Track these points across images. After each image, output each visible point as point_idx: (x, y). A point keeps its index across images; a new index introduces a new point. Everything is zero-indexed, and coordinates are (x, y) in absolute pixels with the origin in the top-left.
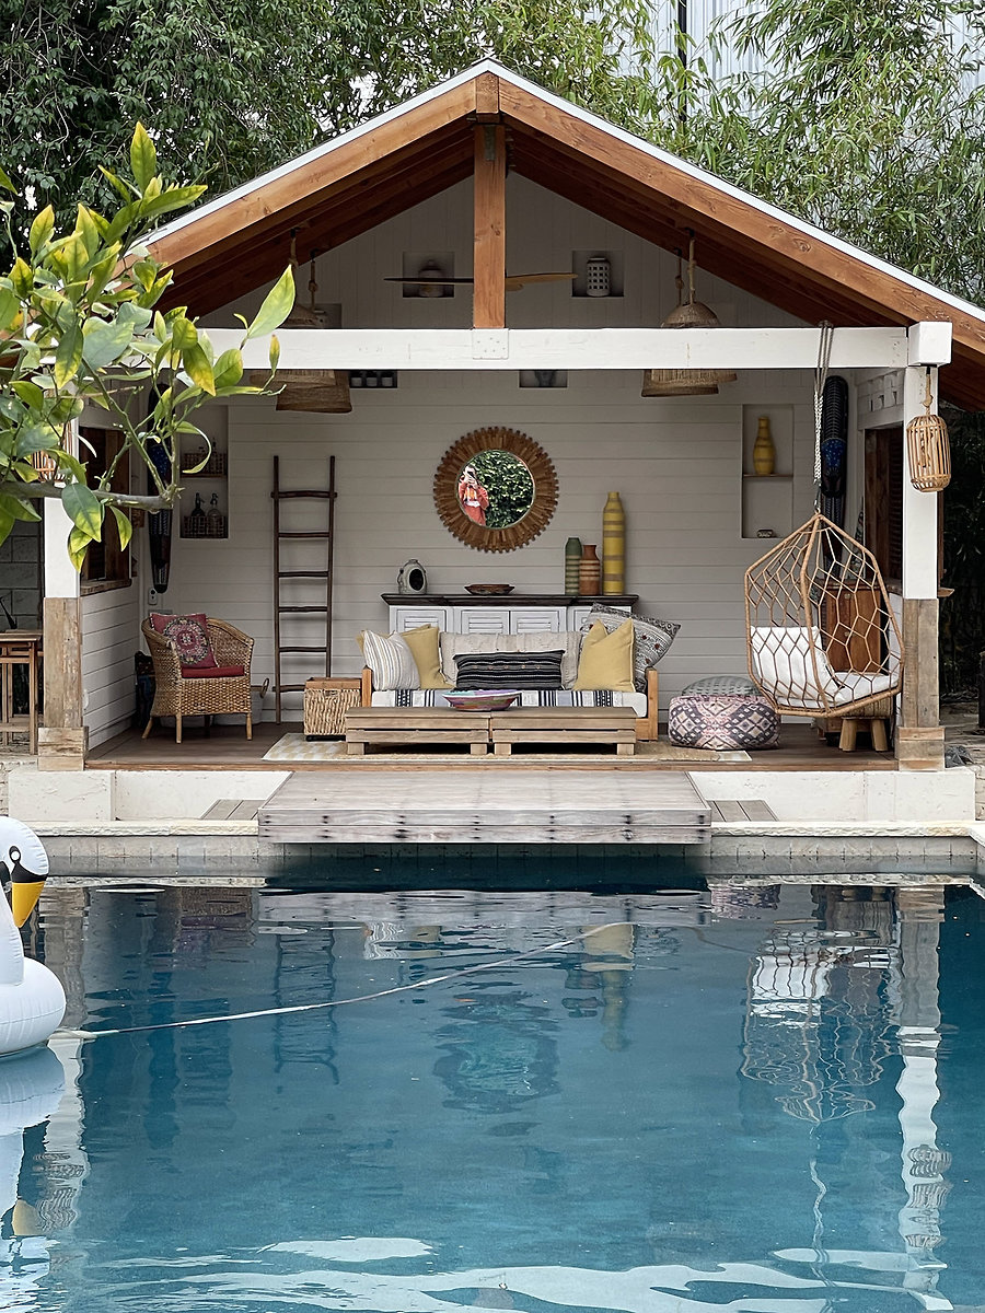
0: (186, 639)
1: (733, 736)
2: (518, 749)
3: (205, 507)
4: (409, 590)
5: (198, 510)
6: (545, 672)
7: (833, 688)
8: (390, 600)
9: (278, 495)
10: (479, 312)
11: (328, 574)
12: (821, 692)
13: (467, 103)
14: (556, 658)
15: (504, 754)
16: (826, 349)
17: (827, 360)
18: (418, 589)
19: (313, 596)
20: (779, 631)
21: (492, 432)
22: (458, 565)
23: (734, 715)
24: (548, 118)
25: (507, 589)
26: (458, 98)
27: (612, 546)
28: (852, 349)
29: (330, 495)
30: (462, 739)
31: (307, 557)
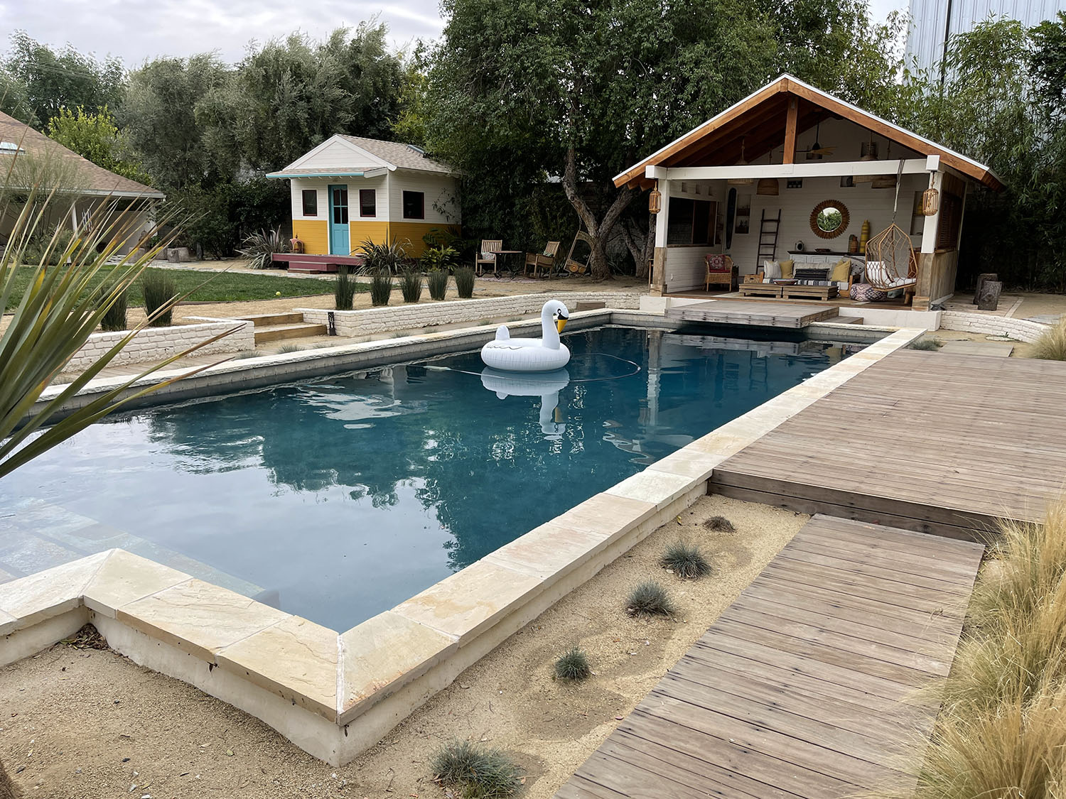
0: (717, 262)
1: (866, 297)
2: (791, 297)
3: (744, 224)
4: (797, 250)
5: (741, 225)
6: (822, 275)
7: (888, 281)
8: (791, 253)
9: (763, 221)
10: (785, 159)
11: (775, 244)
12: (884, 283)
13: (777, 89)
14: (826, 271)
15: (786, 299)
16: (901, 167)
17: (901, 172)
18: (801, 249)
19: (770, 251)
20: (873, 263)
21: (830, 201)
22: (816, 242)
23: (867, 290)
24: (804, 92)
25: (828, 250)
26: (775, 87)
27: (864, 237)
28: (911, 167)
29: (778, 221)
30: (774, 293)
31: (771, 239)
